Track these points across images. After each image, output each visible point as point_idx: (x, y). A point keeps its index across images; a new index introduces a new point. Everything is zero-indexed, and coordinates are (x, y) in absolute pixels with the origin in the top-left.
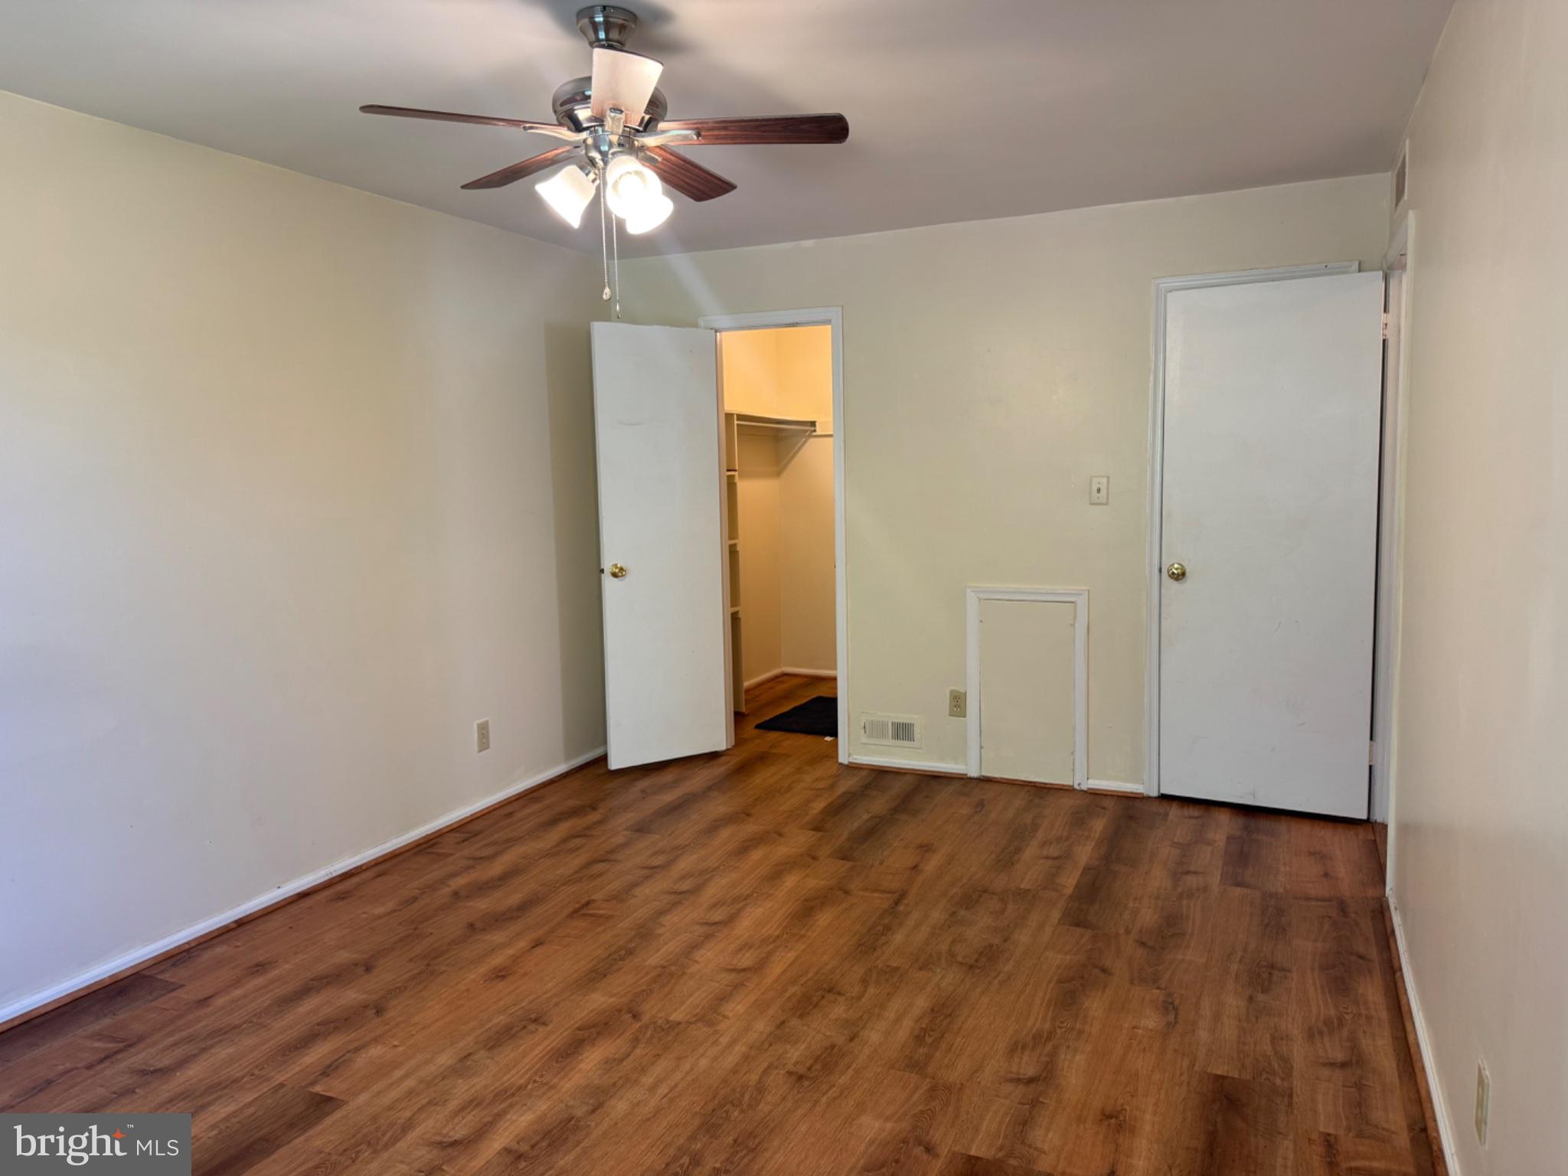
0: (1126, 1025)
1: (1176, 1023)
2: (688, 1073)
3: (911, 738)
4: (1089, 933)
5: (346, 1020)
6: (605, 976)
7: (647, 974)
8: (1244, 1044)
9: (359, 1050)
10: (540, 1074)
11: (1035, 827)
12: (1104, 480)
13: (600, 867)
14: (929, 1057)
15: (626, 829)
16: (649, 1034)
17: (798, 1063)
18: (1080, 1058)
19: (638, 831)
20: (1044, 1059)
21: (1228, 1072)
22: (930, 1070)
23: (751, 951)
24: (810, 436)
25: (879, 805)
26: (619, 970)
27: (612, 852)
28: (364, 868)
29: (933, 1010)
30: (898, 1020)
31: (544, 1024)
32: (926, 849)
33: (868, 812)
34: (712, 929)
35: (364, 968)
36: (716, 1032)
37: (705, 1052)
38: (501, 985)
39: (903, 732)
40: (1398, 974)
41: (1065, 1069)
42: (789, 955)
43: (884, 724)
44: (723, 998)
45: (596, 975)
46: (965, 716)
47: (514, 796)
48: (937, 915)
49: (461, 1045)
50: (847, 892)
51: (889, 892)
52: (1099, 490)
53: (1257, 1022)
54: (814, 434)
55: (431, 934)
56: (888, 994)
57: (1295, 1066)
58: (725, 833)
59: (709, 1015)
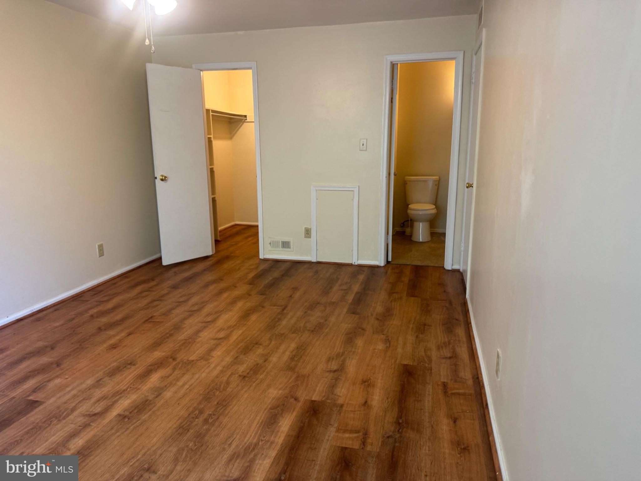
0: (371, 349)
1: (390, 347)
2: (197, 379)
3: (289, 247)
4: (357, 316)
5: (43, 369)
6: (160, 345)
7: (179, 343)
8: (415, 352)
9: (50, 381)
10: (133, 384)
11: (338, 279)
12: (365, 141)
13: (156, 303)
14: (296, 365)
15: (167, 288)
16: (180, 366)
17: (243, 372)
18: (354, 362)
19: (173, 288)
20: (341, 363)
21: (408, 363)
22: (296, 370)
23: (223, 332)
24: (244, 122)
25: (276, 274)
26: (167, 342)
27: (162, 296)
28: (48, 307)
29: (297, 348)
30: (284, 352)
31: (134, 365)
32: (295, 289)
33: (272, 277)
34: (206, 324)
35: (51, 348)
36: (209, 363)
37: (204, 371)
38: (114, 351)
39: (286, 245)
40: (470, 325)
41: (349, 366)
42: (240, 332)
43: (278, 242)
44: (211, 350)
45: (156, 345)
46: (311, 238)
47: (116, 276)
48: (299, 313)
49: (97, 375)
50: (263, 307)
51: (281, 306)
52: (363, 145)
53: (419, 345)
54: (246, 121)
55: (81, 332)
56: (280, 343)
57: (433, 359)
58: (211, 287)
59: (206, 356)
